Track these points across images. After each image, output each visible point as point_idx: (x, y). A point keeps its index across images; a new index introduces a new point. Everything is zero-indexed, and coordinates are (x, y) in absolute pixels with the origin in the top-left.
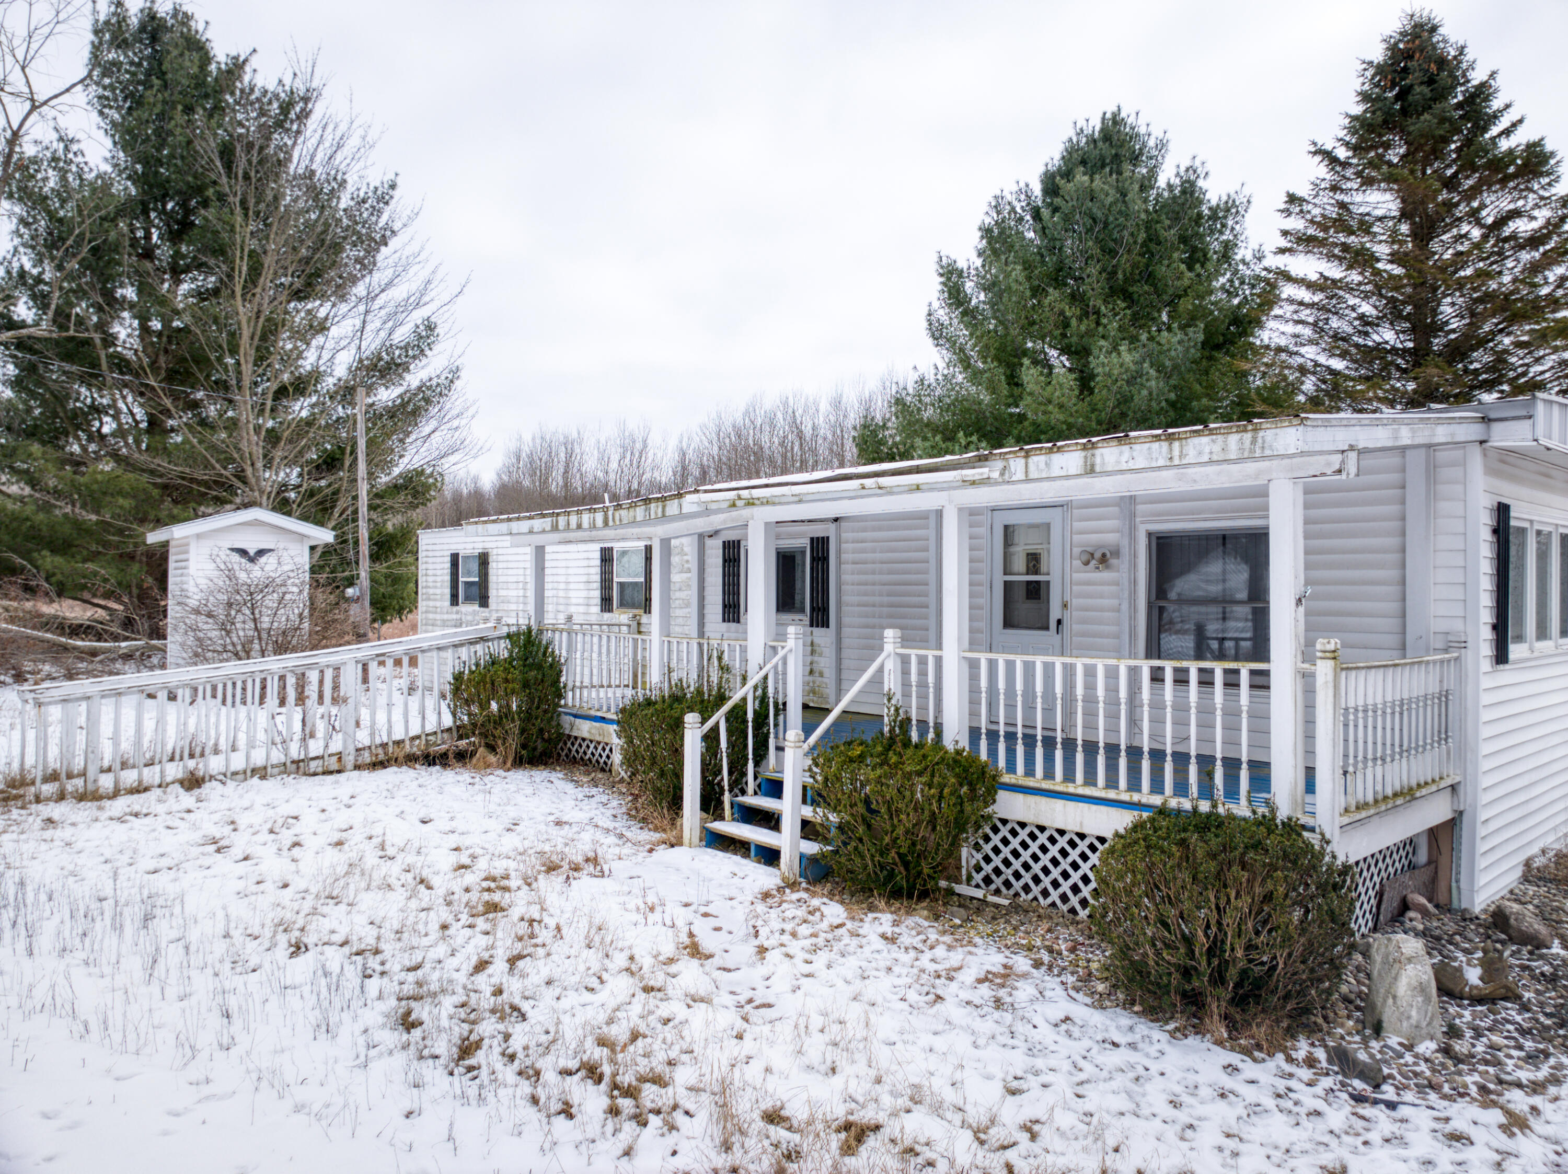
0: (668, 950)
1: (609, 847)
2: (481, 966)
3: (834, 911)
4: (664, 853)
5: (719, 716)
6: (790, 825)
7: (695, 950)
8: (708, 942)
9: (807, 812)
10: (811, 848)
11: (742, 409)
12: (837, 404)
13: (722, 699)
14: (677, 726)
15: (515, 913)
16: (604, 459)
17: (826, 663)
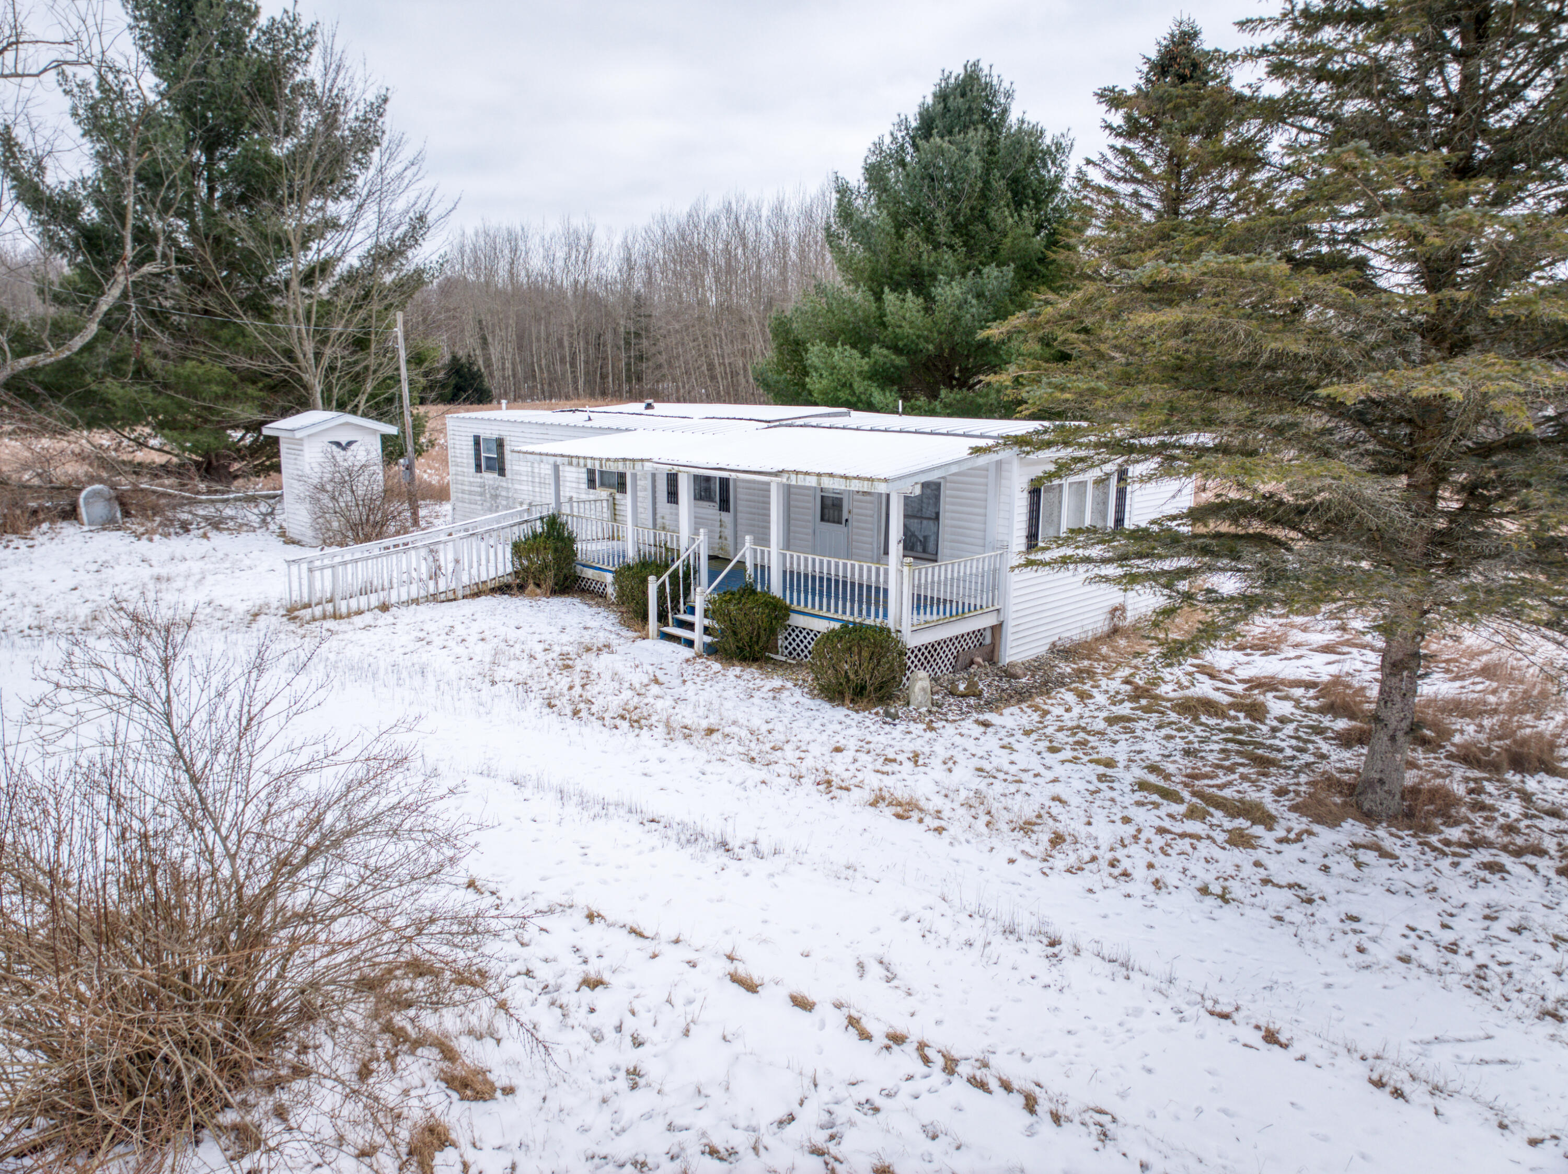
0: (646, 681)
1: (614, 640)
2: (571, 688)
3: (717, 666)
4: (640, 643)
5: (665, 577)
6: (698, 628)
7: (656, 681)
8: (662, 678)
9: (707, 622)
10: (708, 639)
11: (686, 209)
12: (778, 211)
13: (667, 567)
14: (644, 581)
15: (578, 669)
16: (549, 258)
17: (728, 532)
